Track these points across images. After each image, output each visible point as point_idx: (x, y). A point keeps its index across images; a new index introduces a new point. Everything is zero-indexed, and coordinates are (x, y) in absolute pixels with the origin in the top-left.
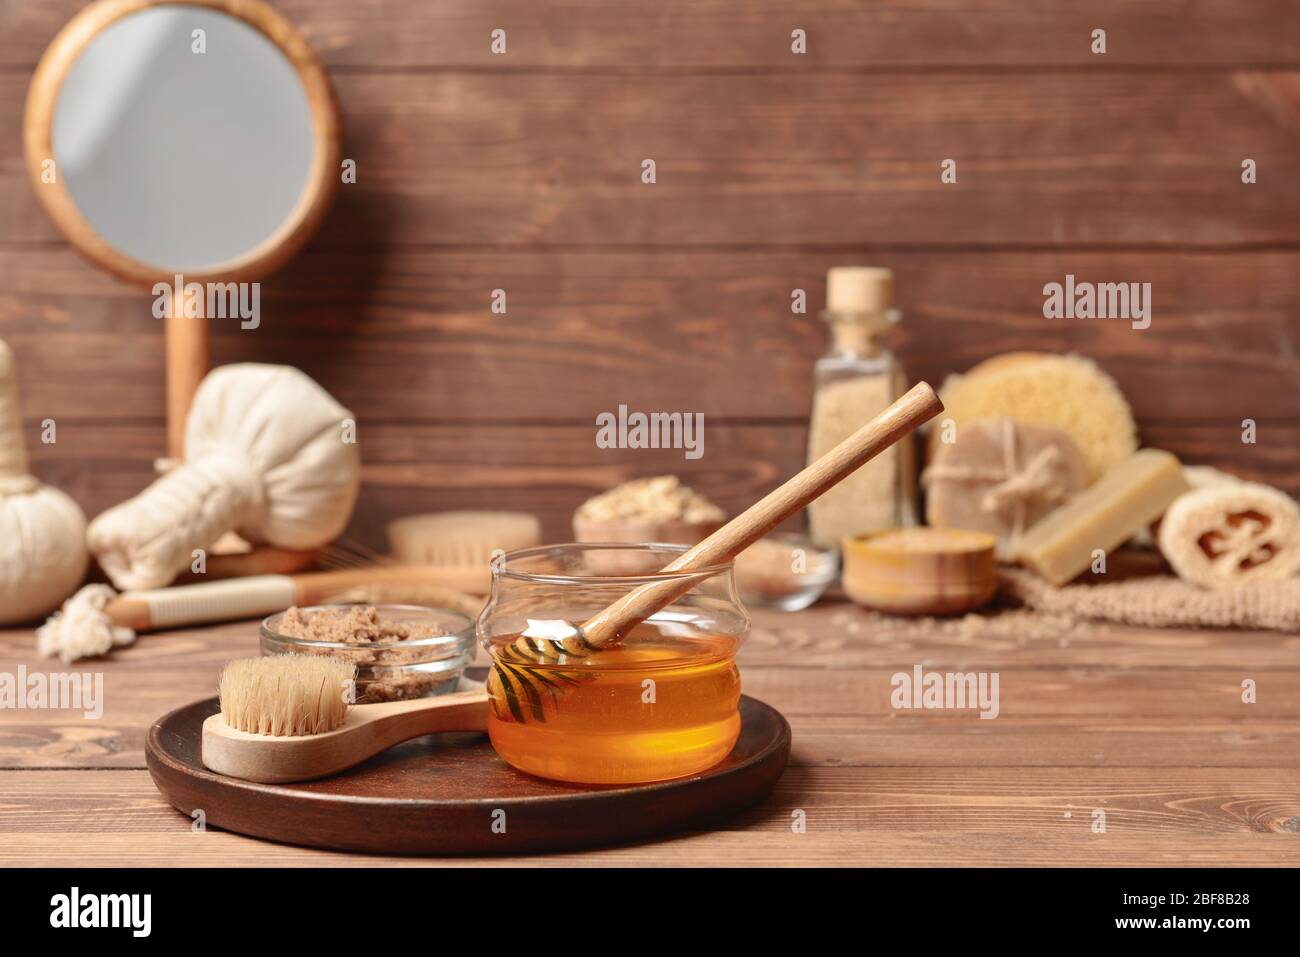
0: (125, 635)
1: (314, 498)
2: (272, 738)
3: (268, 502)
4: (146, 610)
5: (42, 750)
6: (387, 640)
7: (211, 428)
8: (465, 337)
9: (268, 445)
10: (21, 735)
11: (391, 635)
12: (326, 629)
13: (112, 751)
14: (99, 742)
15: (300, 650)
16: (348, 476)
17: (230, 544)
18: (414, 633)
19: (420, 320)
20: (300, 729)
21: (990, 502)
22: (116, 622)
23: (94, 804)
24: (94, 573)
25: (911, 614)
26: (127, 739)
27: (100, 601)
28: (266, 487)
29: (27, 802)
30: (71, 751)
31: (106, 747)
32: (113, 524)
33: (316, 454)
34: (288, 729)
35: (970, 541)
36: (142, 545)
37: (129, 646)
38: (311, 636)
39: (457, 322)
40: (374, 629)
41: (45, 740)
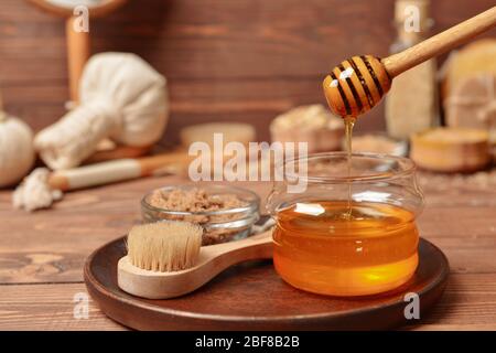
0: (57, 194)
1: (147, 121)
2: (160, 274)
3: (124, 124)
4: (66, 181)
5: (22, 270)
6: (212, 208)
7: (94, 86)
8: (213, 38)
9: (123, 94)
10: (10, 260)
11: (214, 204)
12: (178, 202)
13: (61, 271)
14: (52, 264)
15: (166, 217)
16: (163, 110)
17: (106, 145)
18: (228, 204)
19: (191, 30)
20: (175, 266)
21: (482, 115)
22: (52, 187)
23: (57, 310)
24: (38, 162)
25: (450, 173)
26: (68, 262)
27: (43, 177)
28: (123, 116)
29: (17, 309)
30: (39, 271)
31: (57, 267)
32: (47, 137)
33: (147, 99)
34: (169, 267)
35: (475, 136)
36: (63, 147)
37: (59, 200)
38: (171, 208)
39: (209, 31)
40: (205, 202)
41: (23, 263)
